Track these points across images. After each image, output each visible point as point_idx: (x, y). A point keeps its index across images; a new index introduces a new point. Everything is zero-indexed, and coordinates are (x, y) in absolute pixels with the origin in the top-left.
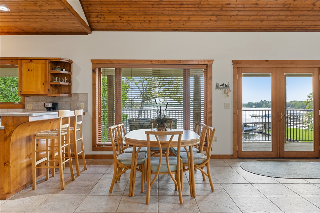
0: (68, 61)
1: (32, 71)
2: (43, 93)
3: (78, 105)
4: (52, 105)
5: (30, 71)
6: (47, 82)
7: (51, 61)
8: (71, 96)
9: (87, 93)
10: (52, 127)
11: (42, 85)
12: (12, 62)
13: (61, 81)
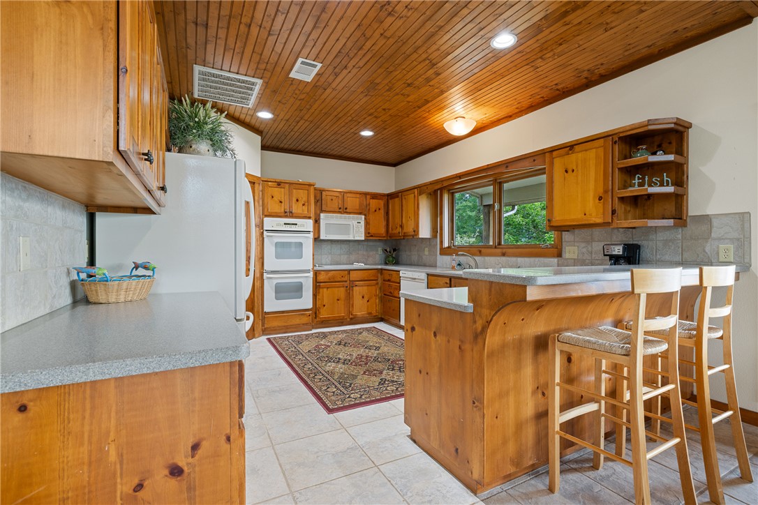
0: (672, 126)
1: (573, 171)
2: (599, 221)
3: (708, 249)
4: (624, 249)
5: (570, 171)
6: (610, 193)
7: (621, 135)
8: (684, 225)
9: (749, 213)
10: (618, 311)
11: (598, 201)
12: (534, 160)
13: (650, 185)
